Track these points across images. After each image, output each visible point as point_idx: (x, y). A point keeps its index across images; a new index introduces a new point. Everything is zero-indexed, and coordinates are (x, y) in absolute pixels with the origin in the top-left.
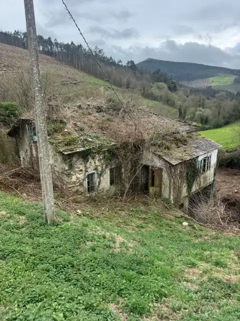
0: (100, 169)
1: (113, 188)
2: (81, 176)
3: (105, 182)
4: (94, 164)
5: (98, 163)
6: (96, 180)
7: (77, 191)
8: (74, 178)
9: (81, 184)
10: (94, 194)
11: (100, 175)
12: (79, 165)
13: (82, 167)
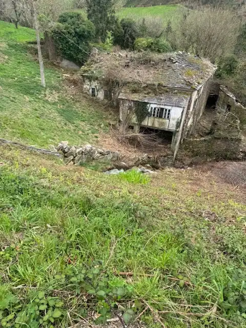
0: (97, 87)
1: (106, 101)
2: (88, 87)
3: (101, 95)
4: (95, 84)
5: (96, 84)
6: (96, 93)
7: (86, 93)
8: (85, 87)
9: (88, 91)
10: (95, 98)
11: (98, 91)
12: (87, 82)
13: (89, 83)
